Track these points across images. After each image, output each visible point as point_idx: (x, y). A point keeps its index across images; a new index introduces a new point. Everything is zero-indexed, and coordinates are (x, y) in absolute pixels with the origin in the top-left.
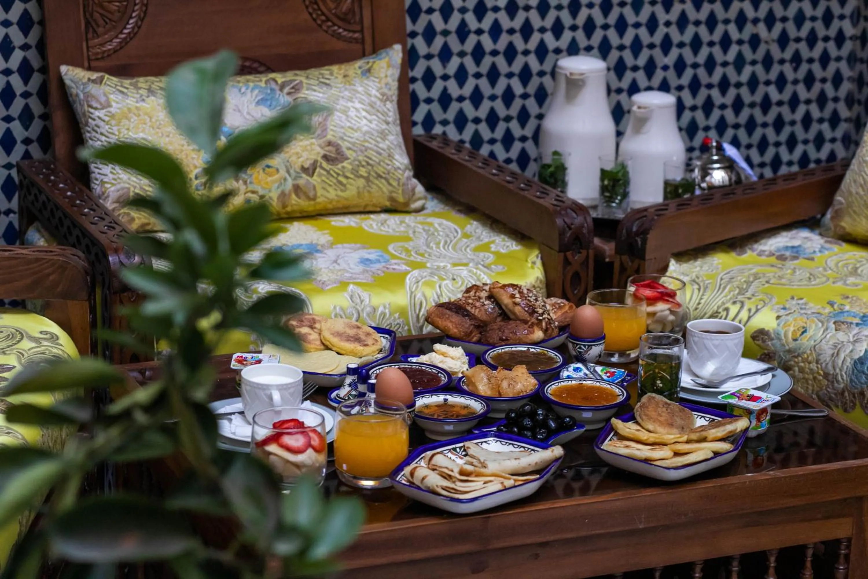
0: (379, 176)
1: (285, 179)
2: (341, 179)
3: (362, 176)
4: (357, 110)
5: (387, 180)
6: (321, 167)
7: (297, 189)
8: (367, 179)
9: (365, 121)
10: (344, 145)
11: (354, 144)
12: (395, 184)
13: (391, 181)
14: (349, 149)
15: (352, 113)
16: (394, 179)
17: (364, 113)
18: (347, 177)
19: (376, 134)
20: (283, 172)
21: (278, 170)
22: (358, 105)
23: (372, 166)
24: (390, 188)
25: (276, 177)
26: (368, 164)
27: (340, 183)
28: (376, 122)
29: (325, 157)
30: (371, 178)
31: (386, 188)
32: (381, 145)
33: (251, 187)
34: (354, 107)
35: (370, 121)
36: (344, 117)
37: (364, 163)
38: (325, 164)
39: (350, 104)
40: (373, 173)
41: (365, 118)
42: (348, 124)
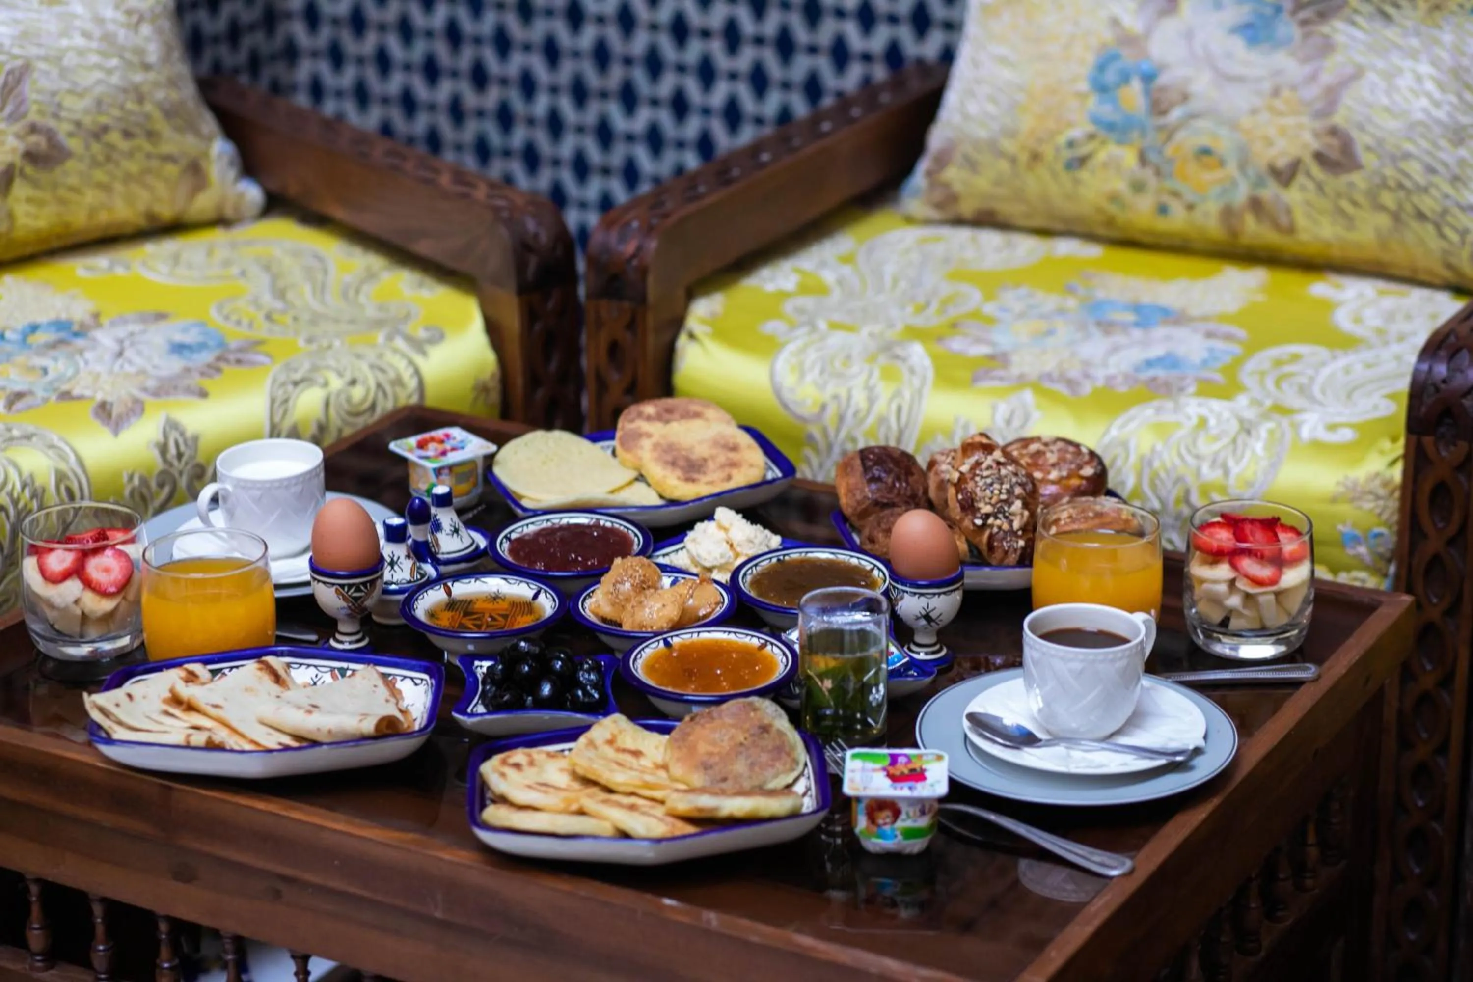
0: (1421, 216)
1: (1234, 183)
2: (1345, 204)
3: (1382, 208)
4: (1419, 79)
5: (1438, 227)
6: (1308, 175)
7: (1256, 205)
8: (1396, 217)
9: (1424, 102)
10: (1361, 140)
11: (1380, 142)
12: (1454, 237)
13: (1448, 231)
14: (1368, 148)
15: (1405, 82)
16: (1454, 228)
17: (1430, 86)
18: (1355, 204)
19: (1437, 130)
20: (1232, 169)
21: (1222, 163)
22: (1425, 68)
23: (1409, 192)
24: (1444, 244)
25: (1218, 174)
26: (1401, 186)
27: (1342, 212)
28: (1447, 108)
29: (1320, 157)
30: (1404, 216)
31: (1434, 243)
32: (1442, 155)
33: (1169, 184)
34: (1414, 71)
35: (1437, 104)
36: (1382, 84)
37: (1392, 183)
38: (1316, 171)
39: (1407, 64)
40: (1408, 208)
41: (1429, 95)
42: (1385, 101)
